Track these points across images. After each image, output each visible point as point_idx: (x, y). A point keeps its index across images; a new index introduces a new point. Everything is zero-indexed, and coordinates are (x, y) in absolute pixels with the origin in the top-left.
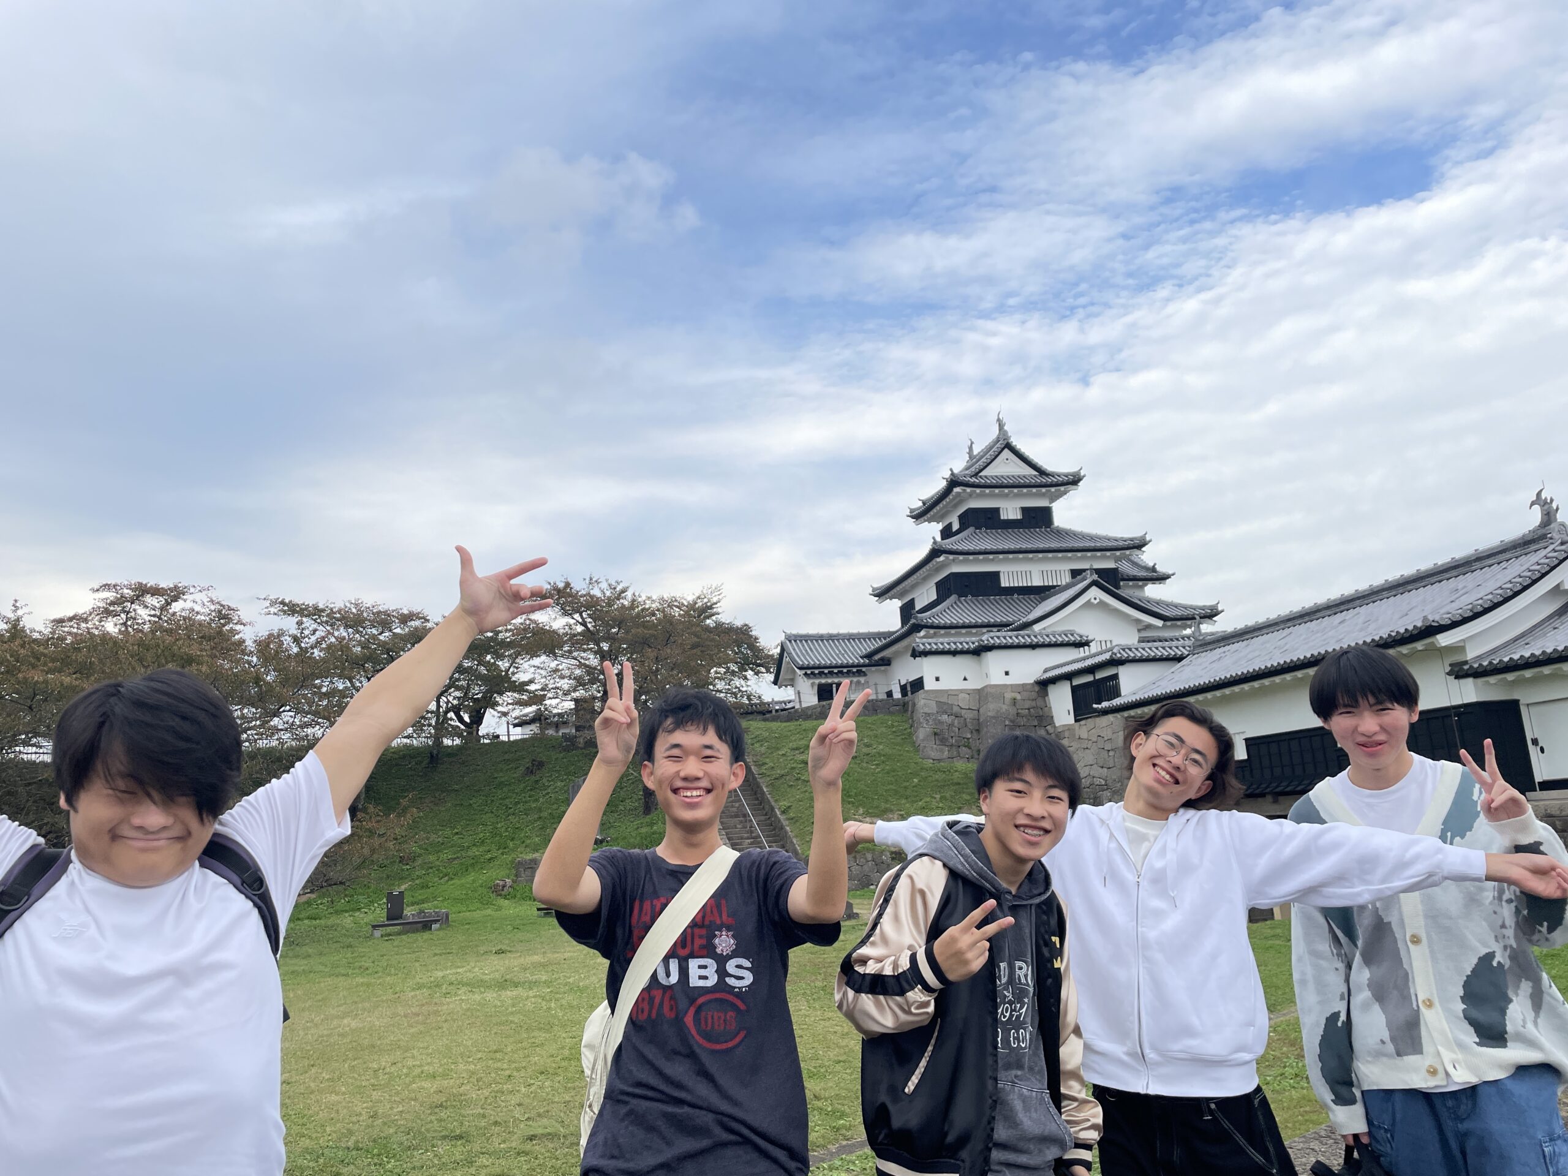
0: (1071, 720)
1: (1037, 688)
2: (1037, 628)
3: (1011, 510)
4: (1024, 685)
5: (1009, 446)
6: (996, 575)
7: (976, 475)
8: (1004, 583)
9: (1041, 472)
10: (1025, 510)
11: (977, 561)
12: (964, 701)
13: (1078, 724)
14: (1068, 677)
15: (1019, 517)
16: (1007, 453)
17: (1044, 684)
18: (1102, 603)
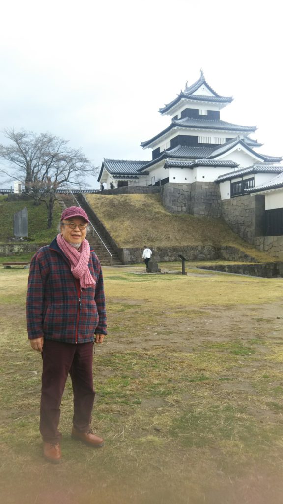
0: (229, 197)
1: (215, 184)
2: (216, 159)
3: (203, 112)
4: (210, 182)
5: (205, 83)
6: (197, 138)
7: (191, 94)
8: (200, 141)
9: (217, 96)
10: (209, 112)
11: (190, 131)
12: (185, 188)
13: (232, 199)
14: (230, 179)
15: (206, 114)
16: (203, 86)
17: (218, 182)
18: (242, 151)
